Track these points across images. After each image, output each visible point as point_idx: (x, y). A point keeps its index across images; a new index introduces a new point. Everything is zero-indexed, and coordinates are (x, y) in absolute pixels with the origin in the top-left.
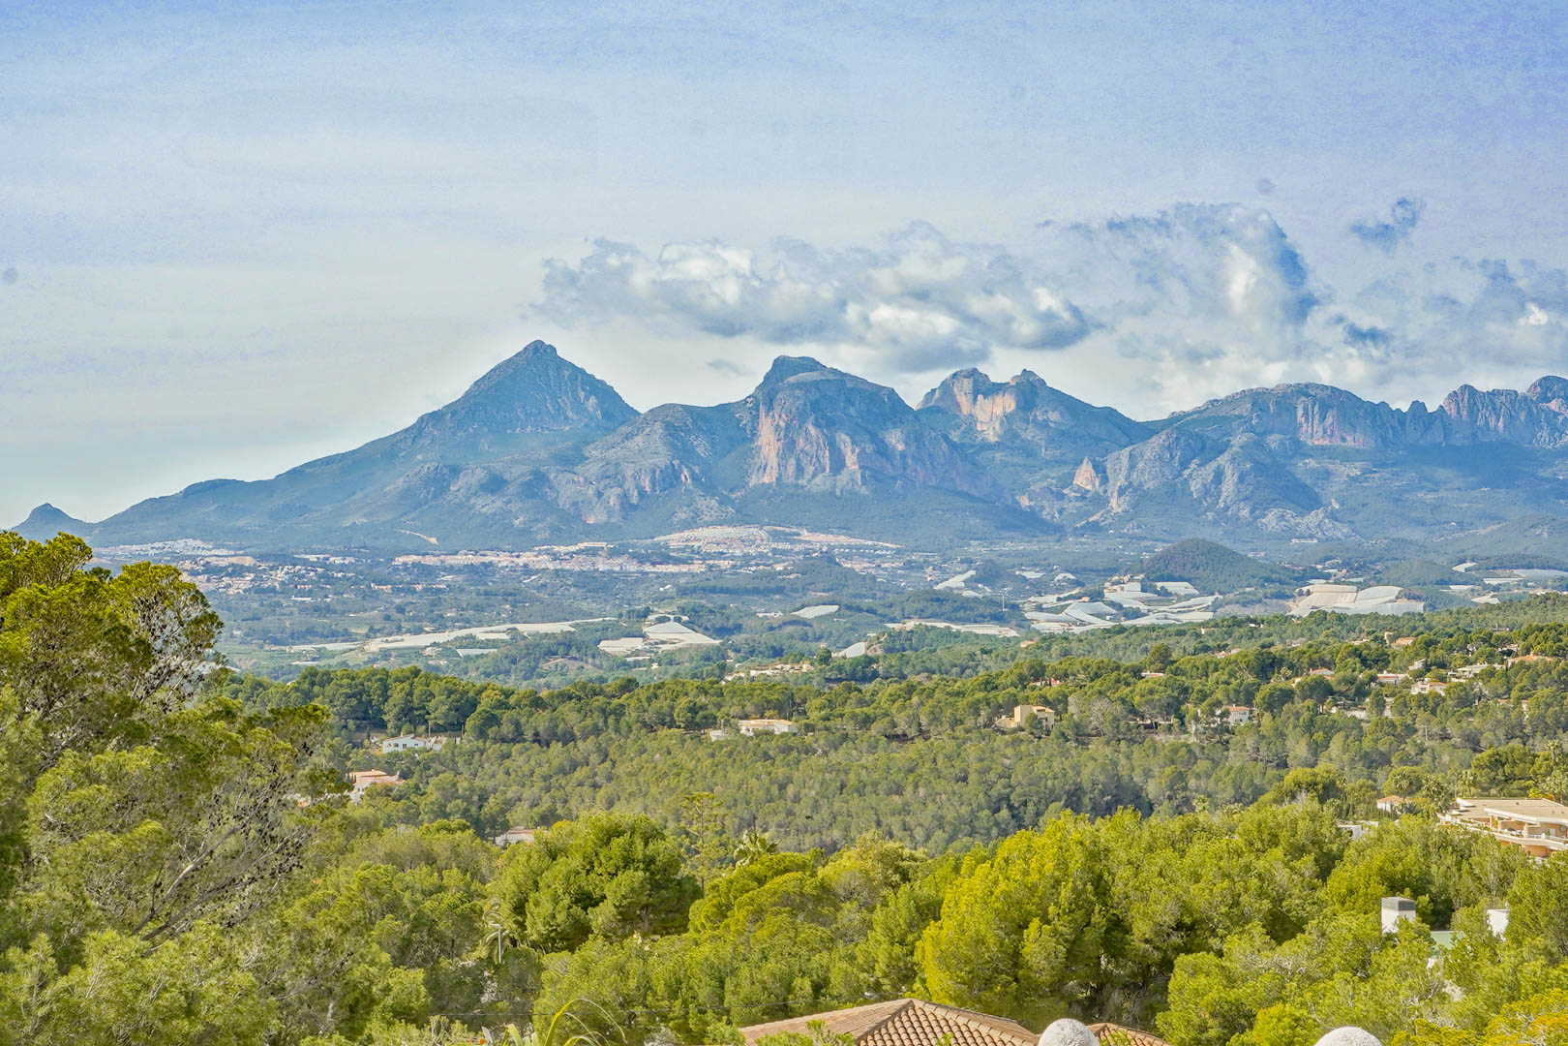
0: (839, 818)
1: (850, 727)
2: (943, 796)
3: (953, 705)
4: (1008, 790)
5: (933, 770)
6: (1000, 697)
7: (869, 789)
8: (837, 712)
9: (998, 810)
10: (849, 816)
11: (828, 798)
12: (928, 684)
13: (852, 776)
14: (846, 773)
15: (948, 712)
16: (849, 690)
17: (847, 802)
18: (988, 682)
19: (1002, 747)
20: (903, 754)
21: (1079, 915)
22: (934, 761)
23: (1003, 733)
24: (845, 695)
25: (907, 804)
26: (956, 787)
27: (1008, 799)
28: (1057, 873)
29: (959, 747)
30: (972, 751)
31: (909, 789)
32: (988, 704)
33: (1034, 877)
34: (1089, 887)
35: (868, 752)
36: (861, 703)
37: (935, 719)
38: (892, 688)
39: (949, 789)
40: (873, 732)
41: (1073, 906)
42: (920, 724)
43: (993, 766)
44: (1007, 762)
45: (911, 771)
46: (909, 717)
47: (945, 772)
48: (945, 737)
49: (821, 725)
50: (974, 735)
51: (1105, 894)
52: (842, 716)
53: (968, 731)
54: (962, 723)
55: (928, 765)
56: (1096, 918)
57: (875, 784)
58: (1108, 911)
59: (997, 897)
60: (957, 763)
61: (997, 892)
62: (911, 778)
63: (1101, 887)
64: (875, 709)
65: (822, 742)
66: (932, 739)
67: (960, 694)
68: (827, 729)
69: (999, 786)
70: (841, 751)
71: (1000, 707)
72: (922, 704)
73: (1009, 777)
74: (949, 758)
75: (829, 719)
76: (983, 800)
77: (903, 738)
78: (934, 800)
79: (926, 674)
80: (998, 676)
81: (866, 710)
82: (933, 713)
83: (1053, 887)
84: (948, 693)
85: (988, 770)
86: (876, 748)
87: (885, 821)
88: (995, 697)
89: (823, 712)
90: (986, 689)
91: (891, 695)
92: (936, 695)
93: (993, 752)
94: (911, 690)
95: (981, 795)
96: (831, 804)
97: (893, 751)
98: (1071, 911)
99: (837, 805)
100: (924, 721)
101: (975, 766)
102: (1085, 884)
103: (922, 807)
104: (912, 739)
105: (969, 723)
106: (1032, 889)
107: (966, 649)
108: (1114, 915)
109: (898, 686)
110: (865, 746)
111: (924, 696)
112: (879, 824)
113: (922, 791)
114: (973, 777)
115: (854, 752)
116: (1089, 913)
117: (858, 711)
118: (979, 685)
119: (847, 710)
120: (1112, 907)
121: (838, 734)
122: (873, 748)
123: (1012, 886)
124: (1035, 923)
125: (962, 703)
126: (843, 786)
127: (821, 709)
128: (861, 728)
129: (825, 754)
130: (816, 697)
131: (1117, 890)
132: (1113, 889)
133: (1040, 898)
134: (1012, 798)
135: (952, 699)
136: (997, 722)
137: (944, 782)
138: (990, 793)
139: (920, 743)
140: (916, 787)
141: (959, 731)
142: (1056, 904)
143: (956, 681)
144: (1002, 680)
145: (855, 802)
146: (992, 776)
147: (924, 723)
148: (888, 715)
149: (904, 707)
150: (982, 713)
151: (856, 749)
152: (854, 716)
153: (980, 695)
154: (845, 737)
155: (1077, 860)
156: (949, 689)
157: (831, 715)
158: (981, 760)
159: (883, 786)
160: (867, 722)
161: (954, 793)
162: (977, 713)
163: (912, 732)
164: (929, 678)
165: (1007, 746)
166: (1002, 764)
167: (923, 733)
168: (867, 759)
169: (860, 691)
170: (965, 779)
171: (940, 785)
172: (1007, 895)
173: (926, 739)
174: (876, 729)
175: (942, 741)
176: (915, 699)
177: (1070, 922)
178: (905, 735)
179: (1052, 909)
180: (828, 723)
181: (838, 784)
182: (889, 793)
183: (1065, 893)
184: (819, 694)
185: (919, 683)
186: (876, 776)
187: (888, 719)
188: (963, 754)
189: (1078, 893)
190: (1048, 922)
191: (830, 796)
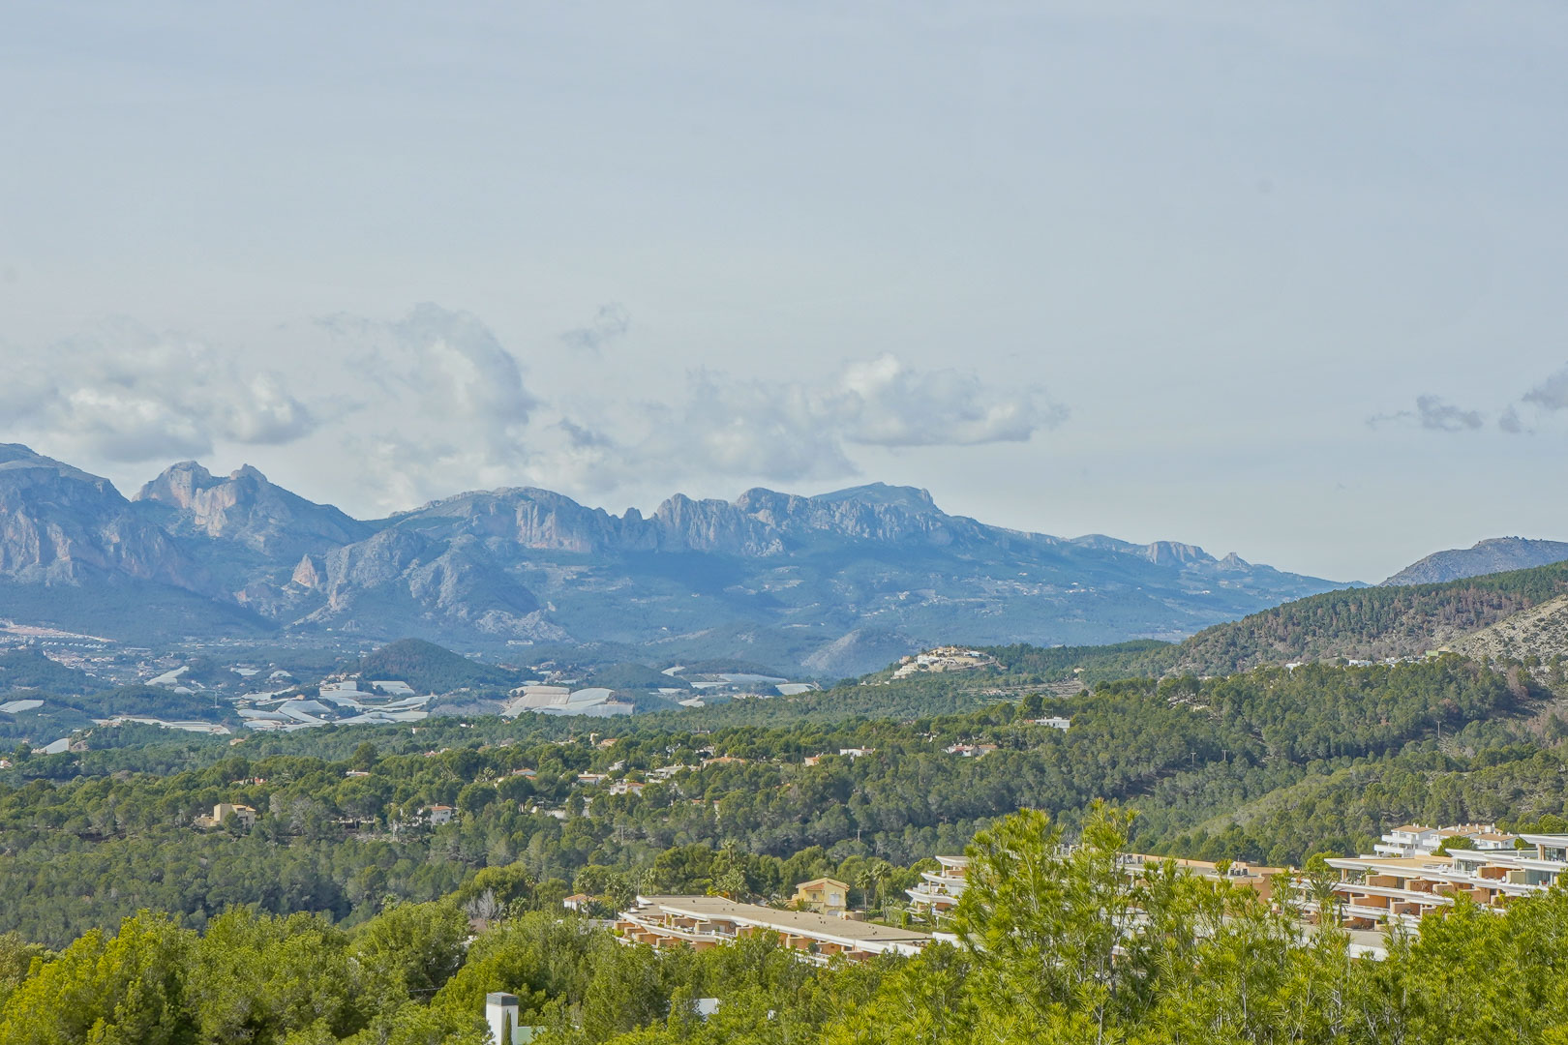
0: (25, 920)
1: (41, 826)
2: (136, 897)
3: (150, 803)
4: (204, 890)
5: (126, 870)
6: (200, 795)
7: (58, 889)
8: (28, 809)
9: (193, 911)
10: (35, 917)
11: (14, 899)
12: (128, 782)
13: (40, 876)
14: (35, 873)
15: (146, 810)
16: (43, 787)
17: (34, 903)
18: (190, 780)
19: (200, 847)
20: (96, 855)
21: (146, 1014)
22: (129, 861)
23: (202, 832)
24: (39, 792)
25: (97, 905)
26: (150, 887)
27: (204, 899)
28: (126, 972)
29: (155, 847)
30: (168, 851)
31: (101, 890)
32: (187, 802)
33: (102, 976)
34: (160, 986)
35: (60, 851)
36: (54, 800)
37: (131, 817)
38: (89, 784)
39: (143, 889)
40: (66, 831)
41: (141, 1006)
42: (115, 823)
43: (190, 866)
44: (204, 861)
45: (104, 870)
46: (104, 815)
47: (139, 872)
48: (141, 838)
49: (10, 823)
50: (171, 834)
51: (176, 993)
52: (33, 814)
53: (164, 830)
54: (159, 822)
55: (122, 864)
56: (164, 1018)
57: (65, 885)
58: (178, 1010)
59: (61, 998)
60: (152, 862)
61: (62, 992)
62: (103, 877)
63: (173, 986)
64: (69, 807)
65: (10, 841)
66: (127, 839)
67: (159, 792)
68: (17, 827)
69: (194, 887)
70: (31, 850)
71: (201, 805)
72: (118, 802)
73: (206, 877)
74: (145, 857)
75: (19, 818)
76: (178, 901)
77: (97, 837)
78: (126, 901)
79: (126, 772)
80: (201, 774)
81: (58, 807)
82: (128, 811)
83: (122, 986)
84: (147, 792)
85: (185, 869)
86: (67, 847)
87: (73, 923)
88: (195, 796)
89: (13, 811)
90: (187, 787)
91: (86, 793)
92: (135, 793)
93: (190, 851)
94: (107, 788)
95: (176, 896)
96: (17, 906)
97: (86, 851)
98: (138, 1010)
99: (23, 907)
100: (120, 820)
101: (171, 866)
102: (155, 984)
103: (113, 907)
104: (107, 838)
105: (167, 822)
106: (100, 988)
107: (170, 746)
108: (185, 1013)
109: (94, 783)
110: (56, 846)
111: (121, 793)
112: (67, 925)
113: (114, 892)
114: (168, 877)
115: (44, 852)
116: (158, 1012)
117: (51, 808)
118: (180, 783)
119: (39, 808)
120: (182, 1006)
121: (28, 833)
122: (65, 847)
123: (78, 985)
124: (100, 1022)
125: (160, 801)
126: (31, 887)
127: (11, 807)
128: (53, 827)
129: (14, 853)
130: (7, 795)
131: (188, 989)
132: (185, 987)
133: (107, 997)
134: (207, 897)
135: (149, 798)
136: (196, 820)
137: (136, 882)
138: (185, 893)
139: (114, 843)
140: (108, 887)
141: (156, 831)
142: (122, 1003)
143: (157, 779)
144: (205, 778)
145: (43, 904)
146: (188, 876)
147: (119, 822)
148: (82, 814)
149: (99, 806)
150: (181, 811)
151: (46, 848)
152: (46, 815)
153: (179, 793)
154: (35, 837)
155: (149, 957)
156: (147, 787)
157: (21, 813)
158: (178, 859)
159: (72, 888)
160: (59, 820)
161: (148, 893)
162: (175, 811)
163: (107, 831)
164: (130, 776)
165: (204, 845)
166: (200, 864)
167: (119, 833)
168: (58, 859)
169: (54, 789)
170: (159, 879)
171: (133, 885)
172: (73, 996)
173: (121, 838)
174: (68, 828)
175: (138, 839)
176: (111, 797)
177: (137, 1021)
178: (99, 834)
179: (118, 1008)
180: (18, 822)
181: (26, 885)
182: (79, 893)
183: (133, 992)
184: (11, 791)
185: (119, 781)
186: (66, 876)
187: (82, 817)
188: (159, 853)
189: (147, 992)
190: (115, 1022)
191: (17, 897)
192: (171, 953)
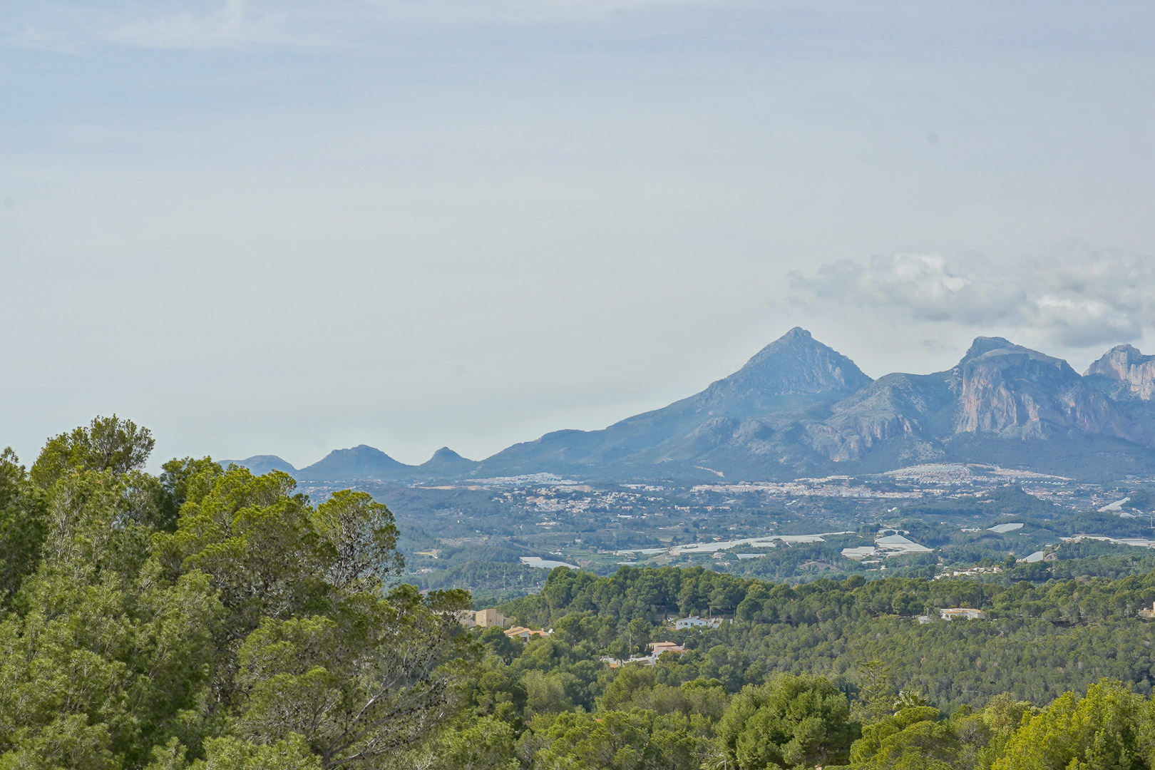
0: (1016, 684)
1: (1025, 615)
2: (1097, 668)
3: (1105, 599)
4: (1148, 665)
5: (1089, 649)
6: (1142, 594)
7: (1039, 662)
8: (1015, 603)
9: (1140, 680)
10: (1023, 682)
11: (1007, 669)
12: (1087, 583)
13: (1026, 652)
14: (1022, 650)
15: (1101, 605)
16: (1025, 587)
17: (1022, 672)
18: (1134, 583)
19: (1143, 632)
20: (1066, 637)
21: (1109, 756)
22: (1090, 642)
23: (1145, 621)
24: (1022, 591)
25: (1068, 674)
26: (1107, 662)
27: (1148, 672)
28: (1093, 725)
29: (1109, 632)
30: (1119, 635)
31: (1070, 663)
32: (1133, 599)
33: (1075, 727)
34: (1118, 735)
35: (1039, 634)
36: (1034, 597)
37: (1091, 609)
38: (1059, 585)
39: (1102, 663)
40: (1043, 619)
41: (1105, 750)
42: (1079, 614)
43: (1137, 646)
44: (1147, 643)
45: (1072, 649)
46: (1071, 608)
47: (1099, 650)
48: (1099, 624)
49: (1003, 613)
50: (1121, 623)
51: (1131, 741)
52: (1019, 606)
53: (1116, 620)
54: (1112, 613)
55: (1086, 644)
56: (1123, 759)
57: (1044, 659)
58: (1133, 754)
59: (1045, 741)
60: (1108, 643)
61: (1046, 737)
62: (1072, 654)
63: (1128, 737)
64: (1045, 601)
65: (1003, 626)
66: (1089, 626)
67: (1111, 591)
68: (1008, 616)
69: (1140, 662)
70: (1018, 633)
71: (1143, 601)
72: (1081, 598)
73: (1149, 656)
74: (1102, 640)
75: (1009, 609)
76: (1128, 672)
77: (1065, 624)
78: (1090, 672)
79: (1086, 576)
80: (1142, 578)
81: (1037, 602)
82: (1089, 605)
83: (1090, 735)
84: (1102, 591)
85: (1132, 649)
86: (1045, 631)
87: (1051, 687)
88: (1138, 594)
89: (1004, 604)
90: (1132, 587)
91: (1057, 591)
92: (1093, 592)
93: (1136, 635)
94: (1072, 588)
95: (1126, 669)
96: (1010, 673)
97: (1058, 634)
98: (1103, 753)
99: (1014, 674)
100: (1083, 611)
101: (1122, 646)
102: (1115, 734)
103: (1080, 676)
104: (1074, 625)
105: (1118, 613)
106: (1074, 735)
107: (1118, 557)
108: (1138, 757)
109: (1063, 584)
110: (1037, 629)
111: (1083, 592)
112: (1046, 689)
113: (1080, 664)
114: (1120, 655)
115: (1028, 634)
116: (1117, 755)
117: (1031, 603)
118: (1126, 584)
119: (1023, 602)
120: (1136, 751)
121: (1016, 620)
122: (1043, 631)
123: (1058, 733)
124: (1075, 760)
125: (1112, 598)
126: (1019, 660)
127: (1003, 601)
128: (1034, 616)
129: (1006, 635)
130: (999, 592)
131: (1140, 738)
132: (1137, 737)
133: (1080, 743)
134: (1151, 670)
135: (1104, 595)
136: (1140, 612)
137: (1097, 658)
138: (1133, 667)
139: (1079, 629)
140: (1076, 661)
141: (1110, 620)
142: (1091, 747)
143: (1109, 582)
144: (1145, 581)
145: (1028, 672)
146: (1135, 654)
147: (1082, 613)
148: (1055, 607)
149: (1067, 601)
150: (1128, 606)
151: (1029, 632)
152: (1028, 607)
153: (1127, 592)
154: (1021, 623)
155: (1109, 715)
156: (1102, 587)
157: (1010, 606)
158: (1127, 642)
159: (1050, 660)
160: (1038, 611)
161: (1105, 666)
162: (1124, 605)
163: (1074, 620)
164: (1089, 579)
165: (1147, 631)
166: (1144, 645)
167: (1082, 621)
168: (1038, 640)
169: (1033, 588)
170: (1114, 656)
171: (1095, 660)
172: (1055, 741)
173: (1084, 625)
174: (1044, 617)
175: (1097, 626)
176: (1076, 595)
177: (1102, 761)
178: (1068, 622)
179: (1088, 751)
180: (1008, 612)
181: (1015, 658)
182: (1055, 665)
183: (1098, 739)
184: (1002, 590)
185: (1081, 583)
186: (1044, 652)
187: (1055, 609)
188: (1113, 637)
189: (1109, 741)
190: (1086, 761)
191: (1009, 667)
192: (1125, 712)
